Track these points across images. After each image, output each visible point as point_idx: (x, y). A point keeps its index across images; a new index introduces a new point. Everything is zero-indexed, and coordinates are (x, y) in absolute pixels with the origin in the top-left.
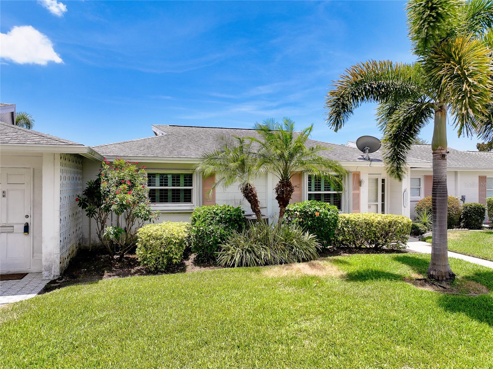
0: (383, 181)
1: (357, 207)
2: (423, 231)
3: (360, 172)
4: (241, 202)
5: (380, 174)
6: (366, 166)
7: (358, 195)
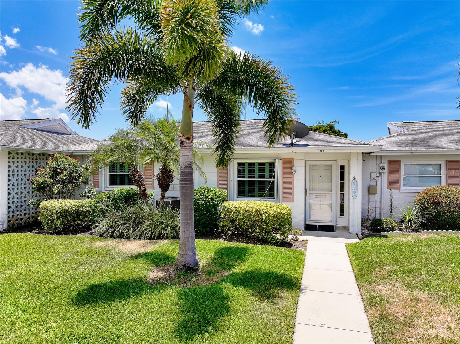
0: (342, 168)
1: (289, 196)
2: (387, 228)
3: (293, 159)
4: (174, 186)
5: (336, 160)
6: (289, 152)
7: (291, 183)
